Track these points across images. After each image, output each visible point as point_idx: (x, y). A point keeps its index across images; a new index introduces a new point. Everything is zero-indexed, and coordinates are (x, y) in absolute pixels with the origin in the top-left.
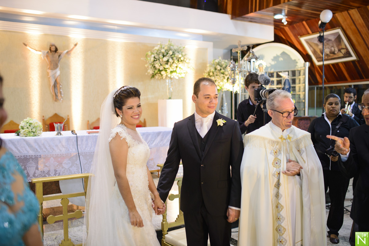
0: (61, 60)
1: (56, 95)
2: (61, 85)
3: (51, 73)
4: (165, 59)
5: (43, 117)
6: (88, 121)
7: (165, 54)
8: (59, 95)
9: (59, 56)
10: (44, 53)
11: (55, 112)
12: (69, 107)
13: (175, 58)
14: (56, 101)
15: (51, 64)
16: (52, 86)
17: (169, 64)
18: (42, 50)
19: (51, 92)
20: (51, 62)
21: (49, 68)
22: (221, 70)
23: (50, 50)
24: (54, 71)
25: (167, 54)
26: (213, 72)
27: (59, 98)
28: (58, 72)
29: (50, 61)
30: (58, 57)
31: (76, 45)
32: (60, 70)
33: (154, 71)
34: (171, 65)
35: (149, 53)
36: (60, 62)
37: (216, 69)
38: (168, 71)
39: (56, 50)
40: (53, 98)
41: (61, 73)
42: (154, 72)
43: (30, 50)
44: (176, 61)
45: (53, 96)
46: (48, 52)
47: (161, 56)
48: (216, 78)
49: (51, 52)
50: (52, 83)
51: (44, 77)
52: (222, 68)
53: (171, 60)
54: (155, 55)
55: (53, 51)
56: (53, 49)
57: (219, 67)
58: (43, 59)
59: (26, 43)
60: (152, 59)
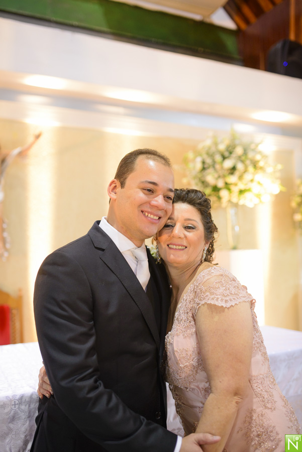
0: (7, 169)
2: (4, 223)
4: (228, 164)
7: (226, 154)
9: (3, 161)
13: (248, 162)
17: (237, 174)
25: (231, 153)
27: (1, 250)
31: (38, 137)
32: (5, 190)
34: (241, 178)
35: (191, 155)
36: (5, 174)
38: (235, 189)
41: (6, 196)
44: (251, 169)
47: (218, 158)
53: (240, 166)
54: (205, 156)
60: (199, 166)
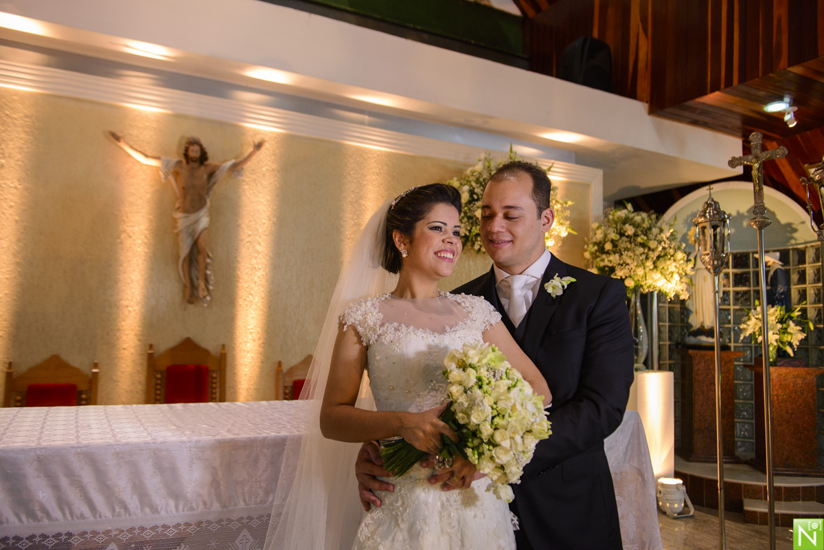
0: (215, 187)
1: (194, 287)
2: (208, 256)
3: (182, 220)
5: (151, 347)
6: (280, 364)
8: (202, 284)
9: (211, 175)
10: (166, 165)
11: (186, 335)
12: (228, 322)
14: (191, 302)
15: (184, 197)
16: (184, 260)
18: (163, 157)
19: (179, 276)
20: (185, 191)
21: (178, 208)
22: (636, 235)
23: (186, 155)
24: (193, 217)
26: (613, 241)
27: (202, 293)
28: (204, 221)
29: (184, 188)
30: (205, 177)
31: (259, 146)
32: (211, 215)
33: (469, 228)
35: (455, 182)
36: (211, 193)
37: (622, 234)
39: (203, 157)
40: (184, 292)
41: (211, 222)
42: (470, 231)
43: (130, 156)
45: (185, 286)
46: (179, 162)
48: (624, 257)
49: (188, 162)
50: (184, 251)
51: (163, 232)
52: (640, 233)
55: (194, 160)
56: (194, 152)
57: (630, 230)
58: (163, 180)
59: (120, 134)
